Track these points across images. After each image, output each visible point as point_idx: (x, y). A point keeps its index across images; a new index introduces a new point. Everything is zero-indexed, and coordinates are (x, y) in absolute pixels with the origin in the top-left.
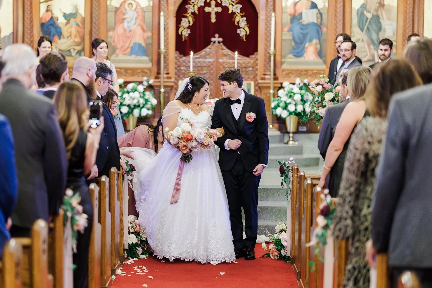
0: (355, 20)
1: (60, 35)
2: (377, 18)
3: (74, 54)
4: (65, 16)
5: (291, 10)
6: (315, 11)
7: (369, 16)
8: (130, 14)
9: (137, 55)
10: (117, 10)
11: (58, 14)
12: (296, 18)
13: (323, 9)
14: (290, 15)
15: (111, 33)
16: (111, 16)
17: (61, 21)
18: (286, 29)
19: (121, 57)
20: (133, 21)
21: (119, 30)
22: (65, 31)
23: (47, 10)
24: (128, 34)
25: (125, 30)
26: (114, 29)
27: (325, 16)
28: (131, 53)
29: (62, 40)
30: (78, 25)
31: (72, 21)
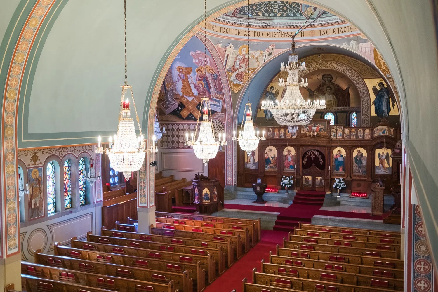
0: (354, 160)
1: (270, 162)
2: (361, 160)
3: (274, 168)
4: (272, 157)
5: (335, 157)
6: (342, 157)
7: (358, 159)
8: (290, 157)
9: (291, 169)
10: (286, 156)
11: (270, 157)
12: (336, 159)
13: (344, 157)
14: (335, 158)
15: (284, 162)
16: (284, 158)
17: (271, 159)
18: (333, 162)
19: (287, 169)
20: (290, 159)
21: (286, 162)
22: (272, 161)
23: (267, 156)
24: (289, 163)
25: (288, 162)
26: (285, 161)
27: (345, 159)
28: (290, 168)
29: (271, 164)
30: (275, 160)
31: (274, 159)
